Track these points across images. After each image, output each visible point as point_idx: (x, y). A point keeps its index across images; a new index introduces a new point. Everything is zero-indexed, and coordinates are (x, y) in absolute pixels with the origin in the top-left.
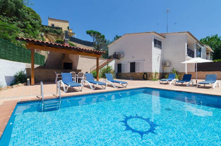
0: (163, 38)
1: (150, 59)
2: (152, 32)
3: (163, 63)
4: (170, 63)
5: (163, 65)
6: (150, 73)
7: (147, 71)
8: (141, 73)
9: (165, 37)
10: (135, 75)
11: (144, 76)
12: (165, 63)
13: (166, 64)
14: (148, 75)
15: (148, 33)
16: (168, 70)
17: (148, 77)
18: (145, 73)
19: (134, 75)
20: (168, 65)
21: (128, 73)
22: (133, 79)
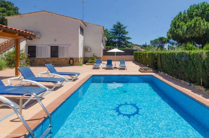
0: (85, 26)
1: (77, 45)
2: (80, 20)
3: (85, 48)
4: (90, 49)
5: (85, 51)
6: (77, 58)
7: (73, 56)
8: (66, 59)
9: (86, 26)
10: (59, 61)
11: (70, 62)
12: (86, 48)
13: (87, 50)
14: (75, 60)
15: (75, 18)
16: (89, 55)
17: (75, 62)
18: (72, 59)
19: (56, 60)
20: (89, 50)
21: (48, 59)
22: (55, 65)
